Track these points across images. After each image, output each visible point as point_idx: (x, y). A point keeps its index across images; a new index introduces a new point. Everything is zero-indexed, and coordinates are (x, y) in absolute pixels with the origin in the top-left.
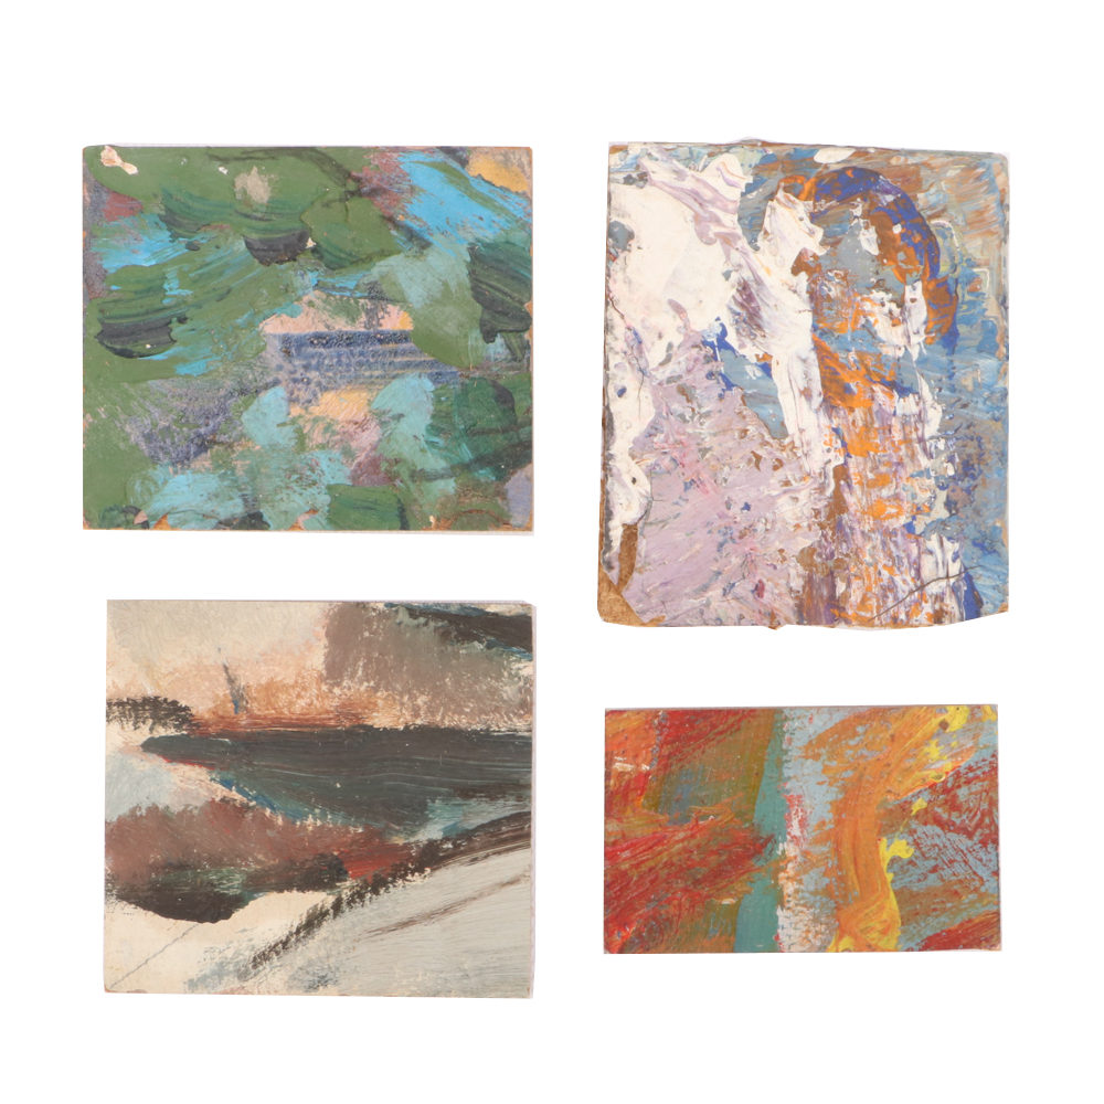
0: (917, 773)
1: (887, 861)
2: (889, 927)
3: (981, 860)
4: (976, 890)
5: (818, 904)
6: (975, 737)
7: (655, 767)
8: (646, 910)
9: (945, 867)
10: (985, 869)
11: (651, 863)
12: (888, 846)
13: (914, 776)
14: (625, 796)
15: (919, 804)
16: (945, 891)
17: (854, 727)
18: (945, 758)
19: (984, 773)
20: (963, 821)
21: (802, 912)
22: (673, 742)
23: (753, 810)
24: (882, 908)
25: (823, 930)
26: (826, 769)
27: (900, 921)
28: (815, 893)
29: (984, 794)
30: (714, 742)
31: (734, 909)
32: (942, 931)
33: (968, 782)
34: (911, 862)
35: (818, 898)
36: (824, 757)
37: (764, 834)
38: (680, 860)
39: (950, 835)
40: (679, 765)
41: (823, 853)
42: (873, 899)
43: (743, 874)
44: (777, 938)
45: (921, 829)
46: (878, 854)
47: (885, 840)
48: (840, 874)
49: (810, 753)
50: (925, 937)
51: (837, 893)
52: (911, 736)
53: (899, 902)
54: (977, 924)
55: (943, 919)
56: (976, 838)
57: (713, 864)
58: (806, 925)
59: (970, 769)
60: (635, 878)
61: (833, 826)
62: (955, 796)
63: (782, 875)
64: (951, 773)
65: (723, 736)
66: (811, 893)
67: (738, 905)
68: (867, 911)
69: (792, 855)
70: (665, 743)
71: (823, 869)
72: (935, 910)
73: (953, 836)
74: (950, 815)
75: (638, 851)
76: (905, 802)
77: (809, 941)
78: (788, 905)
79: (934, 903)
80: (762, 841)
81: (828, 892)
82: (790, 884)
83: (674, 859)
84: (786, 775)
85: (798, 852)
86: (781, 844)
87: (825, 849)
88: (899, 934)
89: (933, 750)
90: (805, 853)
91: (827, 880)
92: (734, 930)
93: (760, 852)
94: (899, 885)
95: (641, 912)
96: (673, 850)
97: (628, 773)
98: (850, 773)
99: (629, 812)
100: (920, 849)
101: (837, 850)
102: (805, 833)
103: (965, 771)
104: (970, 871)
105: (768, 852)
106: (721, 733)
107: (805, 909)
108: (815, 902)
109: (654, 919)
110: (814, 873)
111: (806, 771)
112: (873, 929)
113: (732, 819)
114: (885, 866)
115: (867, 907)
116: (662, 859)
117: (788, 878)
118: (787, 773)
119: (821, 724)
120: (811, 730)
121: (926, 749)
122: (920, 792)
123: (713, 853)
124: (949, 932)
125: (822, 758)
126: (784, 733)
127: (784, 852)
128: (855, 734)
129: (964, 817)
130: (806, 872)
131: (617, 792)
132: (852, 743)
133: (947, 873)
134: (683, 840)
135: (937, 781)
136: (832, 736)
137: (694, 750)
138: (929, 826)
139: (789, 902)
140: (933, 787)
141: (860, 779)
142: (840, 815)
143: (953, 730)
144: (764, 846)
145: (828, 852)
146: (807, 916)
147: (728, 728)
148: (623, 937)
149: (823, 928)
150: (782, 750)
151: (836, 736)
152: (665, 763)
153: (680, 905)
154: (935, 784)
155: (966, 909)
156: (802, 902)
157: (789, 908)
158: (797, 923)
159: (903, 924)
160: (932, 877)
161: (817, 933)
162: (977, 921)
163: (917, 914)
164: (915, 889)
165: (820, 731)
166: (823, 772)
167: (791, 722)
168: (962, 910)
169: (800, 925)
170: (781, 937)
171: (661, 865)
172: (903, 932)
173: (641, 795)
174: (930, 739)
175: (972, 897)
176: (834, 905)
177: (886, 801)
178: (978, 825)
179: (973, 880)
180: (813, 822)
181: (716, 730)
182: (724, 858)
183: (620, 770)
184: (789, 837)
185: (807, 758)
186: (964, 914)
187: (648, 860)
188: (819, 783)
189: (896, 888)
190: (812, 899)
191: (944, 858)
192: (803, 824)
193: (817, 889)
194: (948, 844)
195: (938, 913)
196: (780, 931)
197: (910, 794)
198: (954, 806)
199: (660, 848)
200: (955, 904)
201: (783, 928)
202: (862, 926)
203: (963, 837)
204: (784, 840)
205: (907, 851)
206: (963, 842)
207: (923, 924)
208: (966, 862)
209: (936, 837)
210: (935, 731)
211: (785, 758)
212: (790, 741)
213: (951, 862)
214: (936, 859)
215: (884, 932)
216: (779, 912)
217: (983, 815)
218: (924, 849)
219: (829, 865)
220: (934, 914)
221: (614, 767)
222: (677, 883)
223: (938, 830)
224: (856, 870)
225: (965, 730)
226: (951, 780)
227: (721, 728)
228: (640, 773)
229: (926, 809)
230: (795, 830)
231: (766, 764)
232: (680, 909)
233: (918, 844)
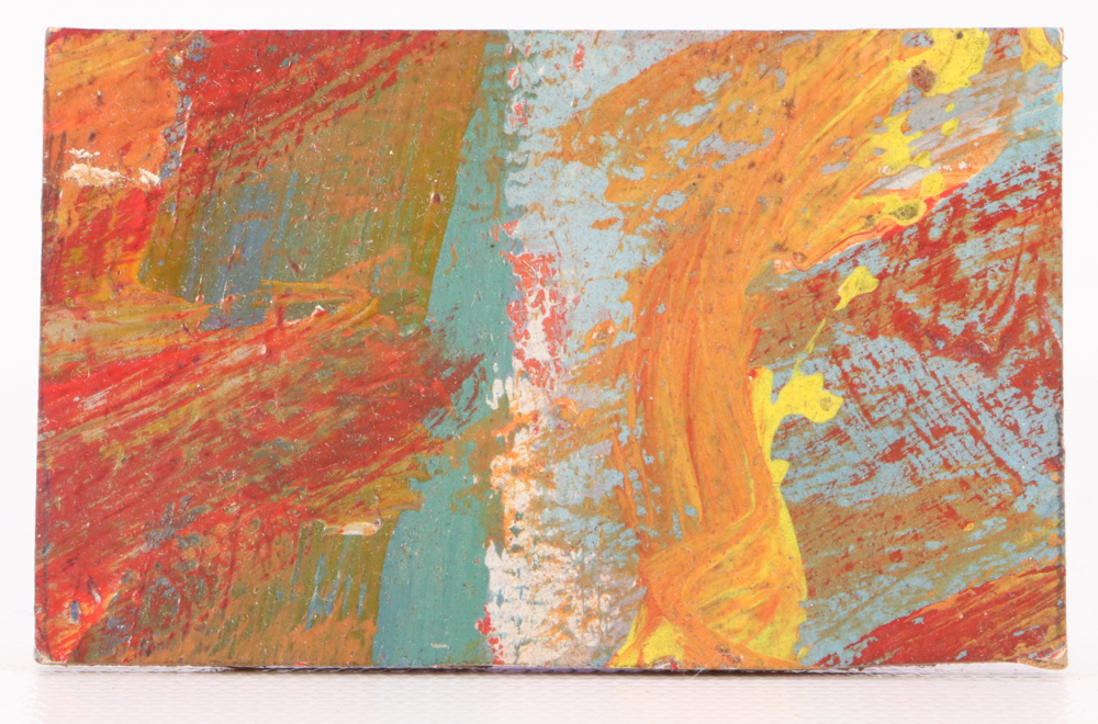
0: (852, 202)
1: (773, 428)
2: (775, 601)
3: (1015, 428)
4: (1003, 506)
5: (592, 540)
6: (1005, 108)
7: (174, 177)
8: (143, 548)
9: (923, 445)
10: (1026, 452)
11: (162, 426)
12: (776, 391)
13: (843, 210)
14: (96, 251)
15: (856, 283)
16: (923, 508)
17: (691, 80)
18: (926, 163)
19: (1026, 203)
20: (969, 329)
21: (550, 558)
22: (221, 111)
23: (428, 293)
24: (757, 551)
25: (604, 608)
26: (617, 187)
27: (804, 586)
28: (586, 509)
29: (1026, 257)
30: (328, 114)
31: (371, 554)
32: (915, 614)
33: (986, 224)
34: (834, 432)
35: (593, 522)
36: (613, 156)
37: (453, 353)
38: (236, 419)
39: (935, 363)
40: (237, 171)
41: (605, 407)
42: (735, 526)
43: (397, 458)
44: (486, 625)
45: (859, 348)
46: (750, 411)
47: (767, 377)
48: (650, 460)
49: (575, 145)
50: (870, 628)
51: (641, 511)
52: (837, 103)
53: (802, 536)
54: (1007, 596)
55: (916, 581)
56: (1005, 372)
57: (323, 431)
58: (560, 593)
59: (990, 191)
60: (118, 465)
61: (633, 336)
62: (950, 265)
63: (499, 462)
64: (940, 203)
65: (351, 99)
66: (574, 510)
67: (381, 539)
68: (719, 558)
69: (526, 410)
70: (200, 113)
71: (606, 447)
72: (897, 556)
73: (946, 367)
74: (937, 309)
75: (125, 395)
76: (823, 275)
77: (568, 634)
78: (515, 541)
79: (892, 541)
80: (447, 373)
81: (618, 507)
82: (520, 485)
83: (220, 417)
84: (512, 203)
85: (542, 403)
86: (497, 383)
87: (613, 396)
88: (803, 619)
89: (894, 144)
90: (559, 410)
91: (615, 477)
92: (374, 605)
93: (442, 402)
94: (801, 493)
95: (133, 554)
96: (218, 393)
97: (103, 190)
98: (675, 200)
99: (105, 292)
100: (858, 398)
101: (643, 398)
102: (561, 355)
103: (977, 198)
104: (989, 458)
105: (463, 402)
106: (346, 89)
107: (558, 552)
108: (586, 532)
109: (167, 572)
110: (583, 459)
111: (565, 193)
112: (733, 604)
113: (371, 316)
114: (767, 444)
115: (721, 548)
116: (188, 414)
117: (516, 471)
118: (514, 196)
119: (605, 70)
120: (579, 86)
121: (877, 140)
122: (859, 250)
123: (322, 401)
124: (931, 615)
125: (607, 161)
126: (510, 92)
127: (504, 401)
128: (694, 98)
129: (974, 316)
130: (561, 455)
131: (74, 240)
132: (686, 120)
133: (927, 460)
134: (243, 367)
135: (903, 223)
136: (634, 103)
137: (275, 134)
138: (881, 340)
139: (516, 532)
140: (892, 236)
141: (704, 214)
142: (654, 304)
143: (946, 90)
144: (453, 385)
145: (621, 403)
146: (562, 571)
147: (365, 78)
148: (83, 619)
149: (604, 602)
150: (504, 136)
151: (643, 103)
152: (199, 170)
153: (234, 536)
154: (899, 230)
155: (976, 556)
156: (550, 533)
157: (517, 549)
158: (537, 588)
159: (811, 593)
160: (890, 471)
161: (589, 614)
162: (1005, 588)
163: (849, 567)
164: (844, 503)
165: (603, 89)
166: (610, 194)
167: (526, 66)
168: (965, 559)
169: (546, 594)
170: (494, 623)
171: (185, 433)
172: (813, 614)
173: (136, 247)
174: (885, 112)
175: (994, 523)
176: (633, 542)
177: (771, 271)
178: (1011, 336)
179: (997, 479)
180: (582, 323)
181: (334, 84)
182: (349, 415)
183: (82, 183)
184: (517, 364)
185: (567, 156)
186: (972, 568)
187: (152, 417)
188: (598, 225)
189: (796, 499)
190: (577, 525)
191: (921, 423)
192: (555, 329)
193: (588, 500)
194: (931, 386)
195: (903, 565)
196: (492, 607)
197: (836, 255)
198: (946, 283)
199: (184, 388)
200: (950, 541)
201: (500, 600)
202: (708, 596)
203: (970, 370)
204: (507, 371)
205: (825, 404)
206: (970, 381)
207: (864, 595)
208: (977, 435)
209: (900, 369)
210: (901, 93)
211: (509, 157)
212: (525, 113)
213: (939, 432)
214: (899, 424)
215: (764, 614)
216: (491, 559)
217: (1021, 314)
218: (870, 399)
219: (623, 437)
220: (893, 567)
221: (67, 175)
222: (227, 479)
223: (905, 350)
224: (692, 450)
225: (978, 89)
226: (940, 218)
227: (344, 77)
228: (136, 192)
229: (876, 293)
230: (536, 346)
231: (461, 172)
232: (234, 547)
233: (852, 386)
